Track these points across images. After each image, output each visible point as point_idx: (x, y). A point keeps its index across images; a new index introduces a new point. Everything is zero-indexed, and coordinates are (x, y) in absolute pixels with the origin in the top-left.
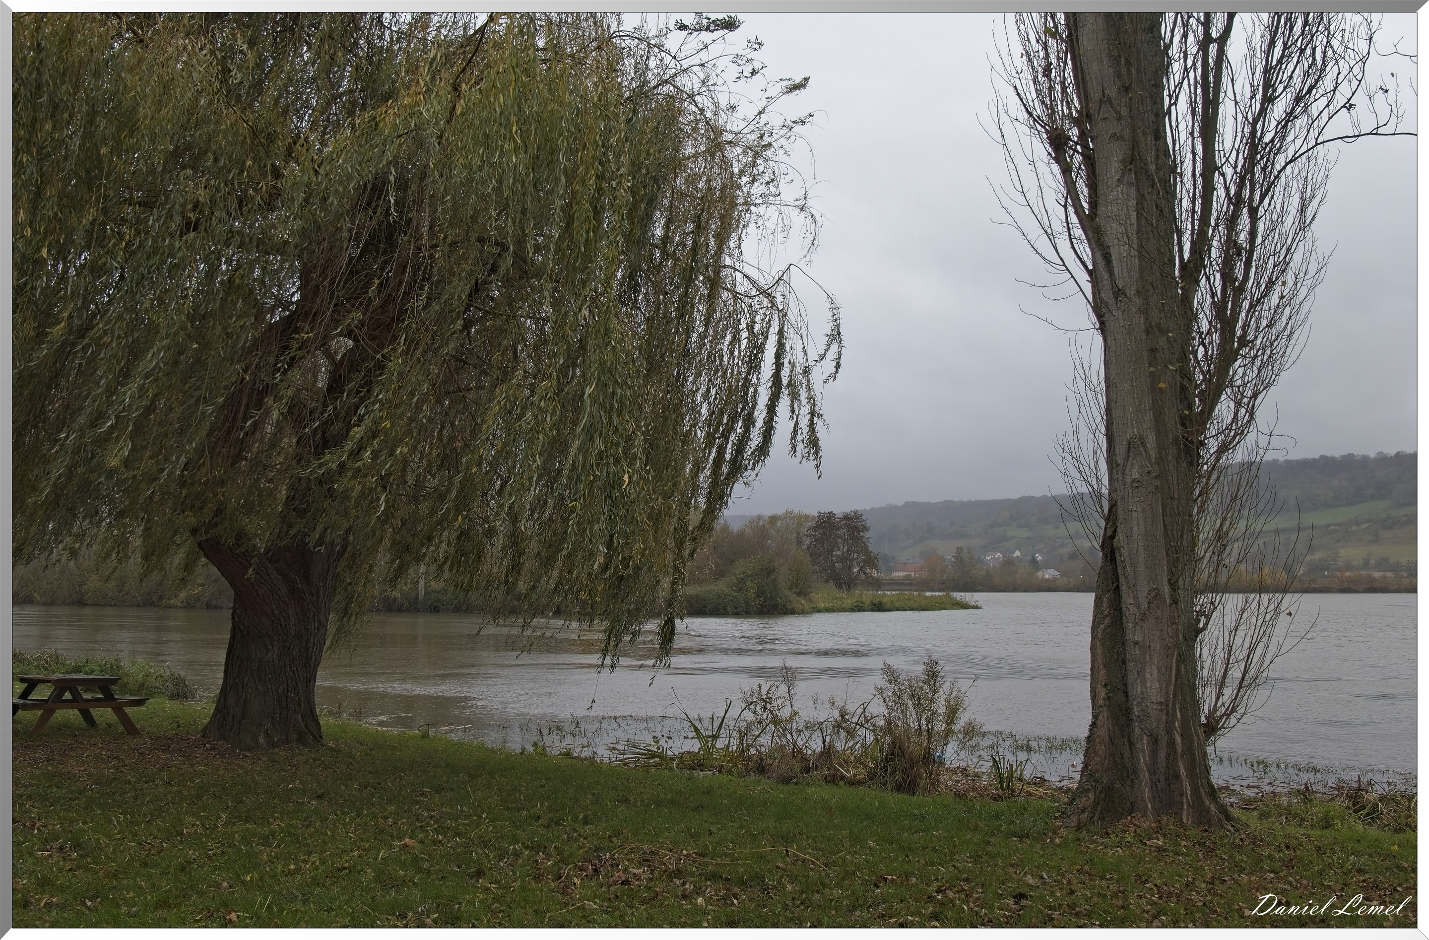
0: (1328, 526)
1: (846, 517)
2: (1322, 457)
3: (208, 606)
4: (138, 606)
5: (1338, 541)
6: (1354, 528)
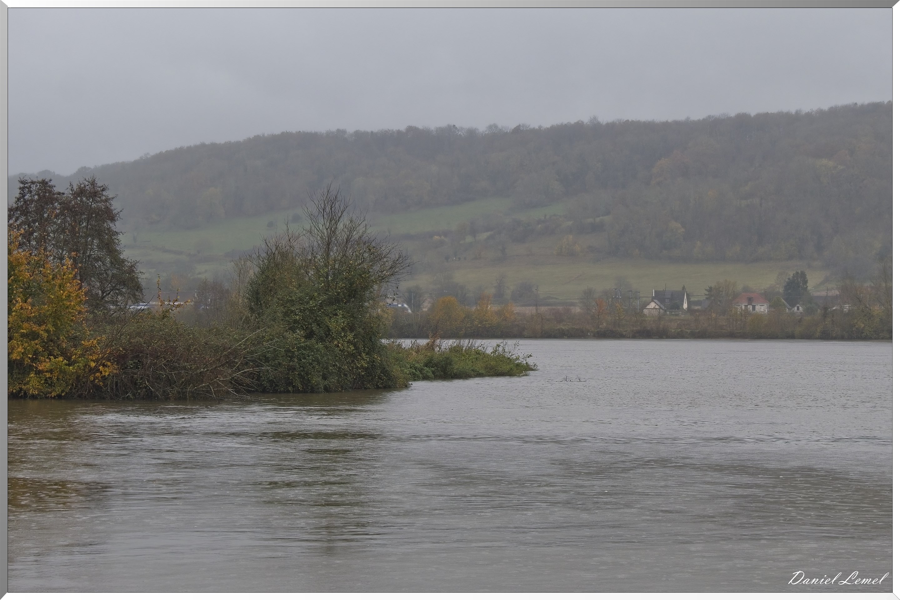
6: (469, 239)
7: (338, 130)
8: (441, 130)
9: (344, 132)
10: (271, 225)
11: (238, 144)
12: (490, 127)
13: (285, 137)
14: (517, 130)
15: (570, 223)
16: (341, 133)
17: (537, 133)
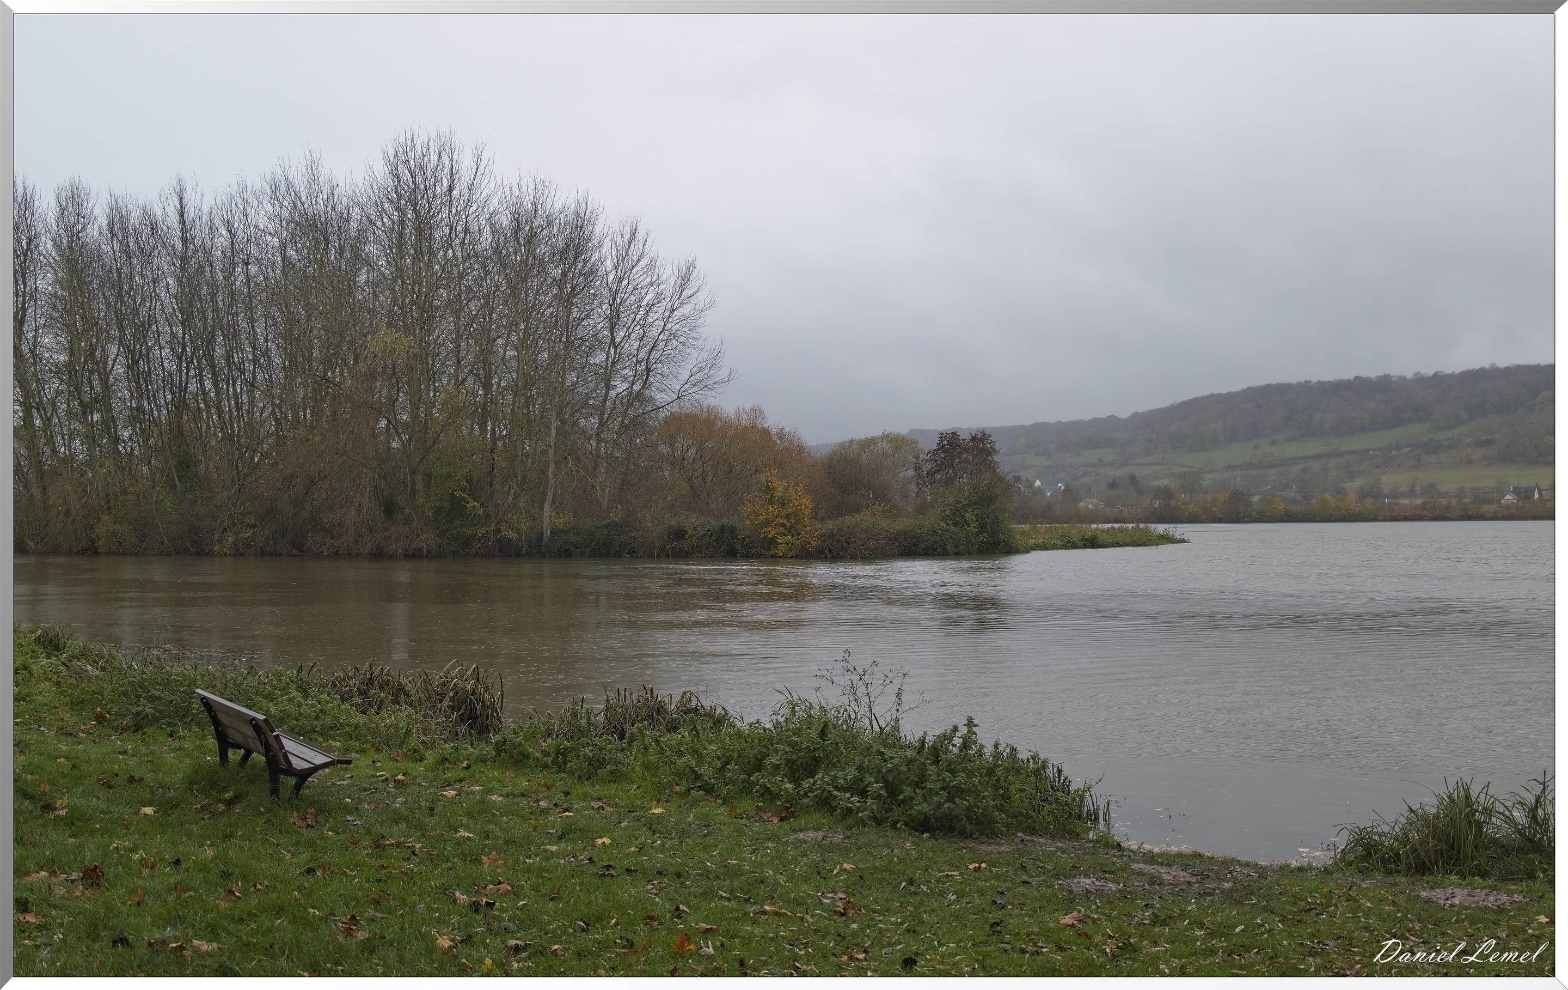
0: (1367, 451)
1: (974, 439)
2: (1356, 378)
3: (263, 553)
4: (169, 554)
5: (1378, 467)
6: (1395, 453)
7: (1305, 381)
8: (1379, 378)
9: (1310, 382)
10: (1256, 447)
11: (1236, 393)
12: (1416, 374)
13: (1268, 387)
14: (1435, 375)
15: (1469, 440)
16: (1307, 382)
17: (1451, 376)
